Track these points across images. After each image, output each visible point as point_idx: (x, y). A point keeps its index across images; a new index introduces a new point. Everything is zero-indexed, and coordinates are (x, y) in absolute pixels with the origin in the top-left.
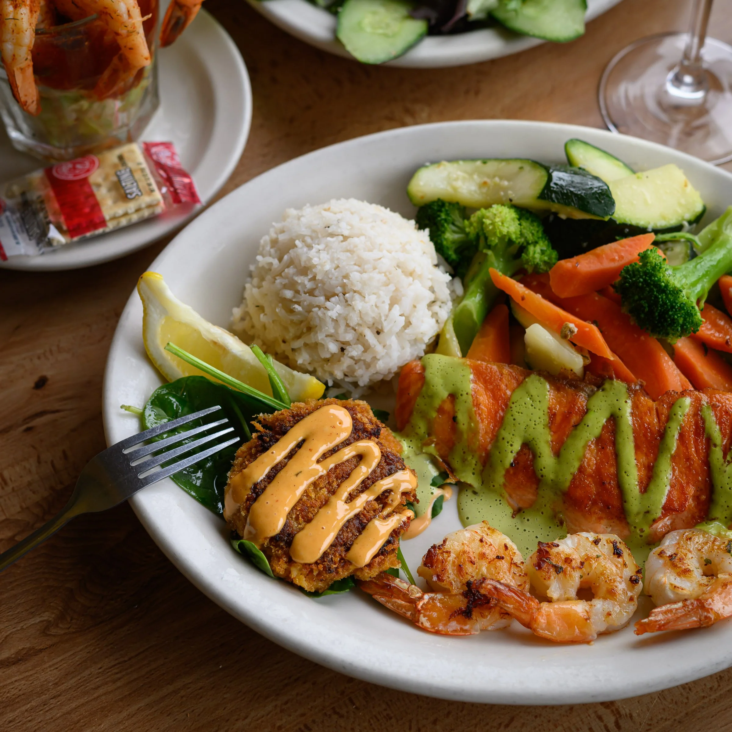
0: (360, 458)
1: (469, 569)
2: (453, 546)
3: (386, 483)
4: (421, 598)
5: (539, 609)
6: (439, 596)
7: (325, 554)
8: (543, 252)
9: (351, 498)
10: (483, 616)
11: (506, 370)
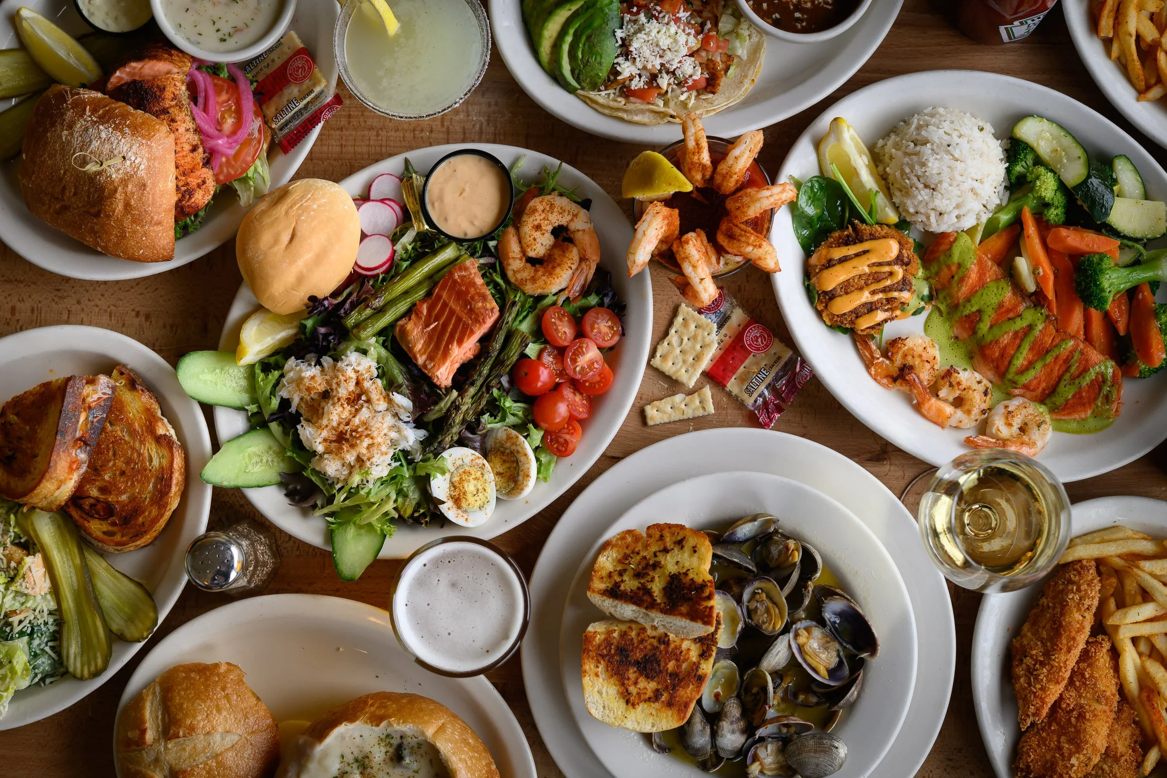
0: (891, 274)
1: (909, 358)
2: (909, 343)
3: (896, 294)
4: (878, 359)
5: (929, 400)
6: (887, 362)
7: (845, 314)
8: (1057, 215)
9: (873, 293)
10: (901, 385)
11: (995, 268)
